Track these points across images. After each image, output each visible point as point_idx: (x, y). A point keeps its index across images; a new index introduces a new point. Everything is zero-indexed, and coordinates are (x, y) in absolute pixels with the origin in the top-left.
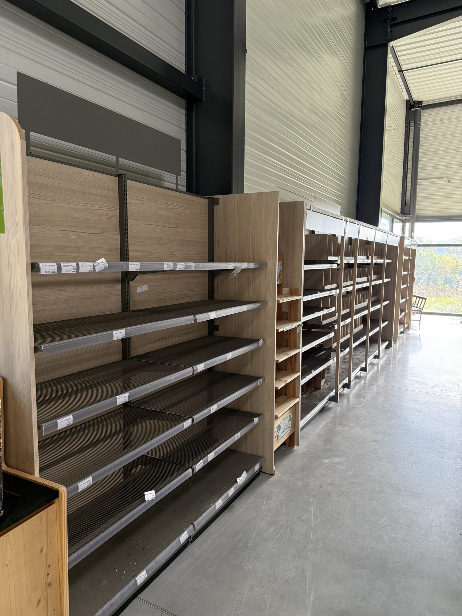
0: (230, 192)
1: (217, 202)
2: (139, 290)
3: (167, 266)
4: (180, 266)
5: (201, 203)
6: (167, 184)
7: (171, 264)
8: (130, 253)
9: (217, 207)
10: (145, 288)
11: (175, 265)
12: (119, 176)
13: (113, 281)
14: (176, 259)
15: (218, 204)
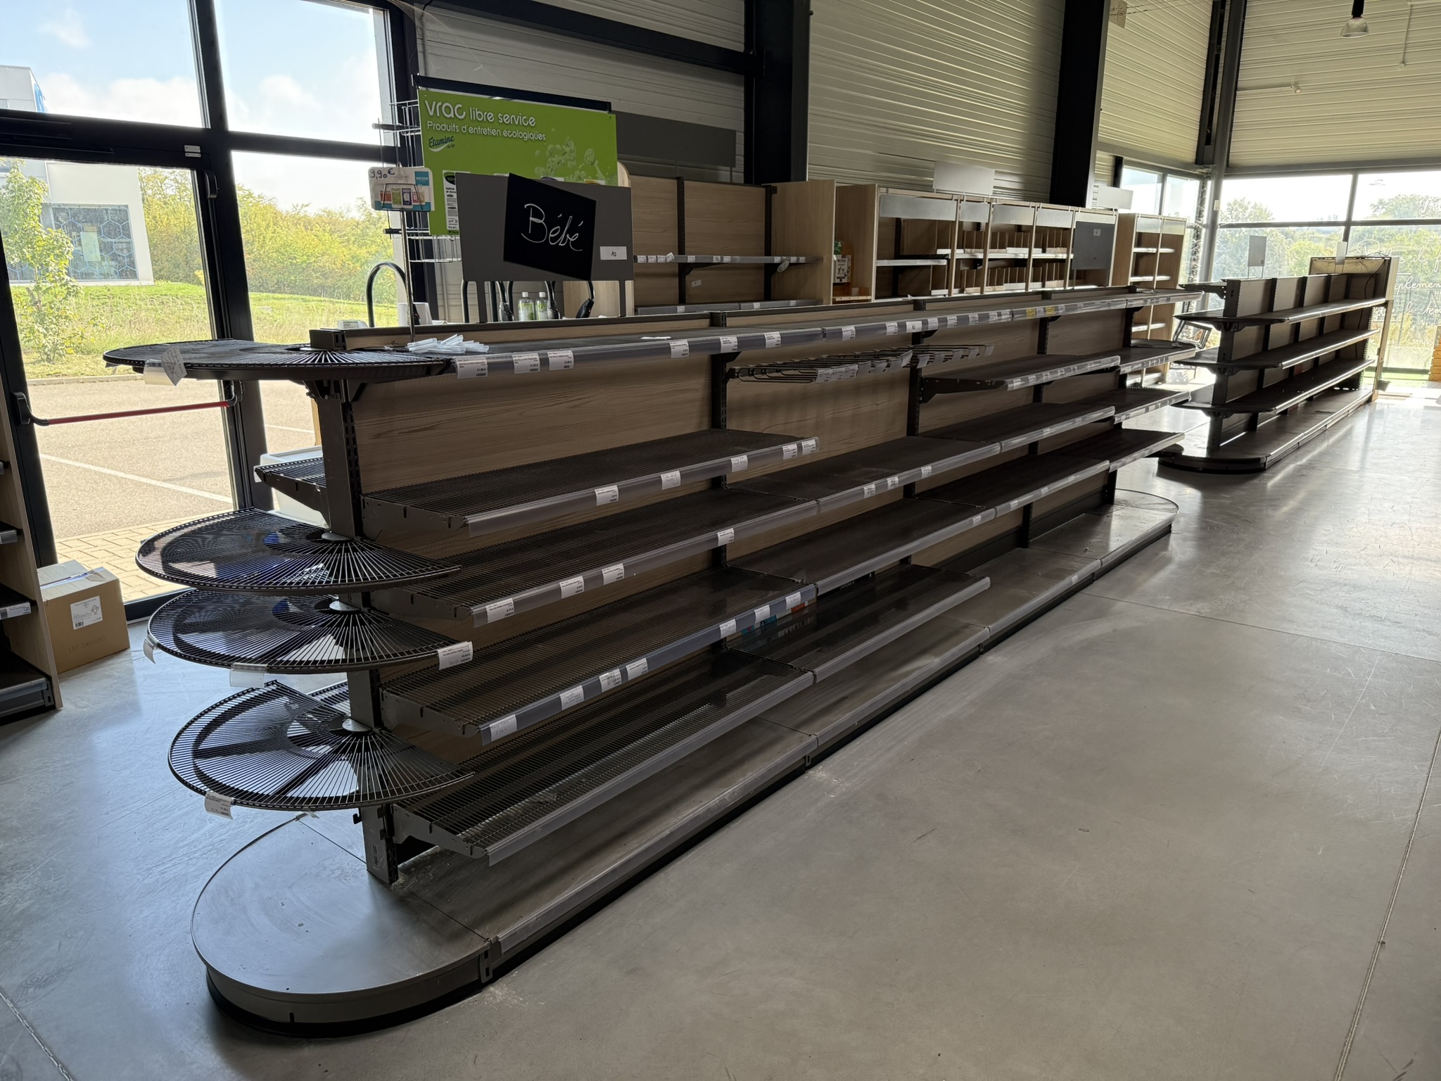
0: (788, 180)
1: (775, 190)
2: (693, 284)
3: (716, 259)
4: (727, 259)
5: (758, 192)
6: (723, 180)
7: (719, 257)
8: (686, 250)
9: (774, 196)
10: (699, 283)
11: (722, 258)
12: (678, 179)
13: (673, 275)
14: (723, 254)
15: (776, 193)
